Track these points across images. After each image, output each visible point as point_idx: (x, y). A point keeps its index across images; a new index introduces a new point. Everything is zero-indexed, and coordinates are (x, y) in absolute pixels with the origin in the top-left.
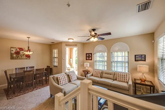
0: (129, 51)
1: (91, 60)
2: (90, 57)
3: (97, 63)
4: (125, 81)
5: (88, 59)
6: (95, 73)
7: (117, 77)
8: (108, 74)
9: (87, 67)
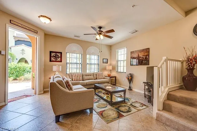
0: (99, 55)
1: (61, 61)
2: (59, 57)
3: (70, 66)
4: (103, 78)
5: (54, 60)
6: (76, 77)
7: (98, 76)
8: (88, 76)
9: (57, 72)
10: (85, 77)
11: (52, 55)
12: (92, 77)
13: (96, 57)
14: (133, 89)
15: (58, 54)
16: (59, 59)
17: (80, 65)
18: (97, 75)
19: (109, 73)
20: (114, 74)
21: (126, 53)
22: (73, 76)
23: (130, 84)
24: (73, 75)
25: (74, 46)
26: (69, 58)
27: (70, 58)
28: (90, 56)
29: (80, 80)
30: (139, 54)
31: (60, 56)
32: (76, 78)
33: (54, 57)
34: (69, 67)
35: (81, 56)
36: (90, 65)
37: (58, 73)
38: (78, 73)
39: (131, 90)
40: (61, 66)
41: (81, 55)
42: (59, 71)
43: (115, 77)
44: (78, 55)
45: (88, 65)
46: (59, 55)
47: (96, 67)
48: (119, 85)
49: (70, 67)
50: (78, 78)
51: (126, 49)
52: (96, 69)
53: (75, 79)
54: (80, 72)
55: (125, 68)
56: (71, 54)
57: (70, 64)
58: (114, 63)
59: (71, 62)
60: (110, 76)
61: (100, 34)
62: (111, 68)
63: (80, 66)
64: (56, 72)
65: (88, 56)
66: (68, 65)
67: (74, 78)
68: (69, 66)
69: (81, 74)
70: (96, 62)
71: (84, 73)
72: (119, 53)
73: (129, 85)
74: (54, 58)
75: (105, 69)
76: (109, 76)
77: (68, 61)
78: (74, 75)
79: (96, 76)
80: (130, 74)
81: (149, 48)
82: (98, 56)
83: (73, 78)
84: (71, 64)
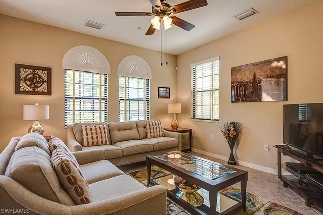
0: (150, 78)
1: (49, 93)
2: (43, 82)
3: (74, 105)
4: (161, 133)
5: (29, 89)
6: (92, 134)
7: (149, 131)
8: (124, 130)
9: (36, 123)
10: (117, 135)
11: (22, 75)
12: (134, 133)
13: (142, 83)
14: (241, 162)
15: (40, 73)
16: (44, 87)
17: (101, 102)
18: (148, 127)
19: (175, 122)
20: (185, 123)
21: (217, 72)
22: (84, 132)
23: (232, 150)
24: (84, 129)
25: (85, 54)
26: (72, 85)
27: (74, 83)
28: (127, 79)
29: (104, 142)
30: (255, 74)
31: (45, 77)
32: (92, 138)
33: (29, 80)
34: (71, 109)
35: (103, 79)
36: (127, 102)
37: (39, 126)
38: (97, 124)
39: (235, 164)
40: (48, 107)
41: (103, 76)
42: (42, 121)
43: (190, 131)
44: (97, 76)
45: (122, 104)
46: (44, 75)
47: (143, 109)
48: (200, 151)
49: (74, 107)
50: (97, 138)
51: (217, 62)
52: (142, 112)
53: (90, 141)
54: (103, 121)
55: (216, 108)
56: (77, 73)
57: (76, 100)
58: (185, 96)
59: (77, 95)
60: (179, 130)
61: (163, 13)
62: (178, 108)
63: (103, 104)
64: (32, 122)
65: (121, 80)
66: (70, 103)
67: (88, 139)
68: (72, 106)
69: (106, 127)
70: (142, 95)
71: (112, 124)
72: (199, 74)
73: (230, 152)
74: (28, 83)
75: (164, 112)
76: (175, 128)
77: (70, 93)
78: (86, 130)
79: (143, 130)
80: (231, 124)
81: (286, 57)
82: (147, 80)
83: (85, 137)
84: (78, 100)
